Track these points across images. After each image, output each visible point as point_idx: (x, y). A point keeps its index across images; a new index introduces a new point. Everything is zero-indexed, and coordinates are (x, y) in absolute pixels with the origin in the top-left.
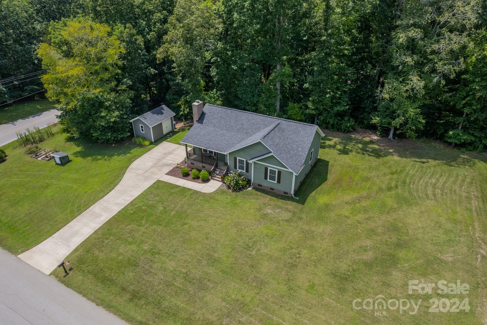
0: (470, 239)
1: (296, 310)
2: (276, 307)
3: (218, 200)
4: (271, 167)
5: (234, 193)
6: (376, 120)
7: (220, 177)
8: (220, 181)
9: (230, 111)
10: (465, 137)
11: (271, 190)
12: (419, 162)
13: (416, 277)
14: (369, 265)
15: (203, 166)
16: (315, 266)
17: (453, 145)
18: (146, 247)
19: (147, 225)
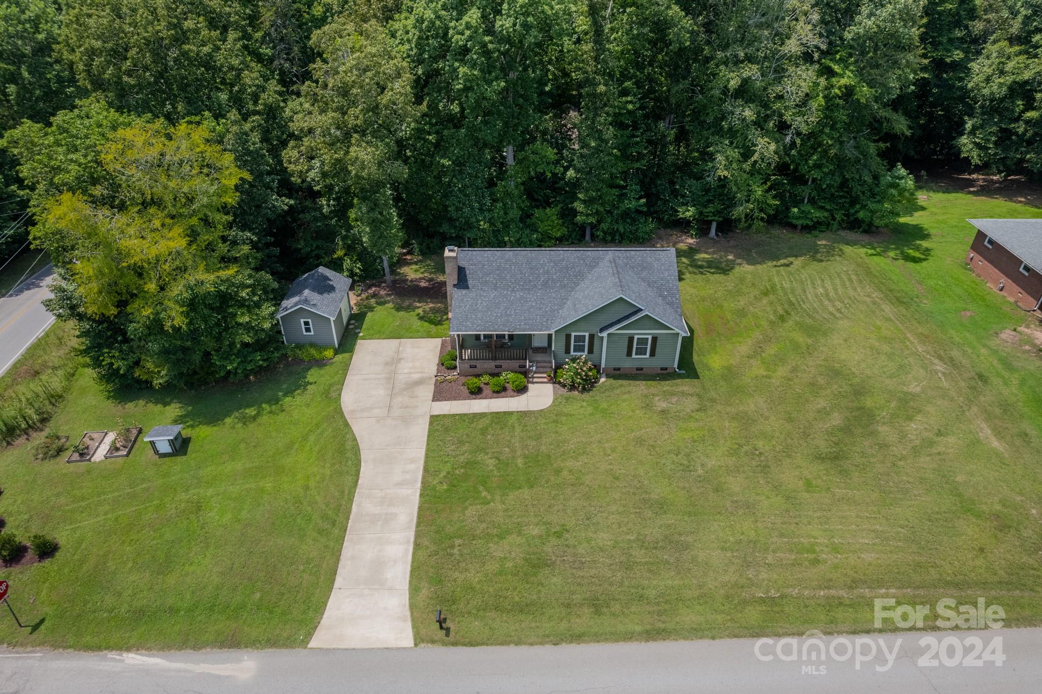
0: (917, 357)
1: (816, 520)
2: (793, 527)
3: (574, 415)
4: (638, 334)
5: (586, 396)
6: (689, 212)
7: (545, 375)
8: (546, 383)
9: (511, 253)
10: (817, 214)
11: (638, 372)
12: (781, 266)
13: (904, 424)
14: (847, 430)
15: (496, 366)
16: (789, 456)
17: (799, 227)
18: (536, 531)
19: (498, 497)
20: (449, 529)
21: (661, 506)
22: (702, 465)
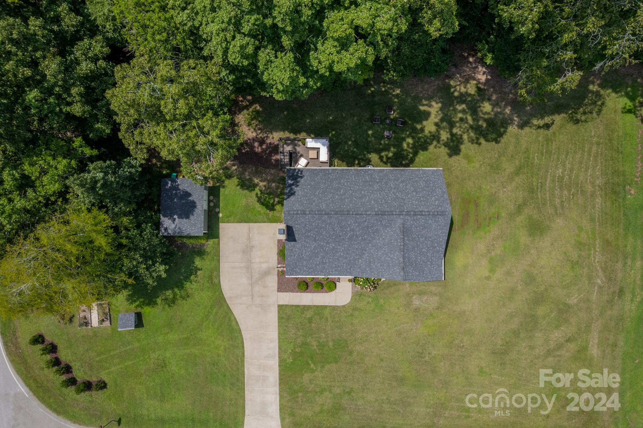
5: (372, 292)
9: (326, 215)
18: (338, 391)
19: (319, 369)
20: (295, 387)
21: (402, 381)
22: (429, 354)
